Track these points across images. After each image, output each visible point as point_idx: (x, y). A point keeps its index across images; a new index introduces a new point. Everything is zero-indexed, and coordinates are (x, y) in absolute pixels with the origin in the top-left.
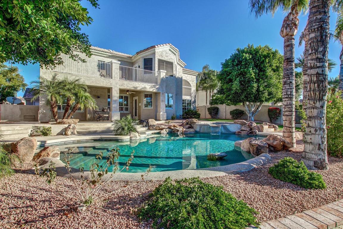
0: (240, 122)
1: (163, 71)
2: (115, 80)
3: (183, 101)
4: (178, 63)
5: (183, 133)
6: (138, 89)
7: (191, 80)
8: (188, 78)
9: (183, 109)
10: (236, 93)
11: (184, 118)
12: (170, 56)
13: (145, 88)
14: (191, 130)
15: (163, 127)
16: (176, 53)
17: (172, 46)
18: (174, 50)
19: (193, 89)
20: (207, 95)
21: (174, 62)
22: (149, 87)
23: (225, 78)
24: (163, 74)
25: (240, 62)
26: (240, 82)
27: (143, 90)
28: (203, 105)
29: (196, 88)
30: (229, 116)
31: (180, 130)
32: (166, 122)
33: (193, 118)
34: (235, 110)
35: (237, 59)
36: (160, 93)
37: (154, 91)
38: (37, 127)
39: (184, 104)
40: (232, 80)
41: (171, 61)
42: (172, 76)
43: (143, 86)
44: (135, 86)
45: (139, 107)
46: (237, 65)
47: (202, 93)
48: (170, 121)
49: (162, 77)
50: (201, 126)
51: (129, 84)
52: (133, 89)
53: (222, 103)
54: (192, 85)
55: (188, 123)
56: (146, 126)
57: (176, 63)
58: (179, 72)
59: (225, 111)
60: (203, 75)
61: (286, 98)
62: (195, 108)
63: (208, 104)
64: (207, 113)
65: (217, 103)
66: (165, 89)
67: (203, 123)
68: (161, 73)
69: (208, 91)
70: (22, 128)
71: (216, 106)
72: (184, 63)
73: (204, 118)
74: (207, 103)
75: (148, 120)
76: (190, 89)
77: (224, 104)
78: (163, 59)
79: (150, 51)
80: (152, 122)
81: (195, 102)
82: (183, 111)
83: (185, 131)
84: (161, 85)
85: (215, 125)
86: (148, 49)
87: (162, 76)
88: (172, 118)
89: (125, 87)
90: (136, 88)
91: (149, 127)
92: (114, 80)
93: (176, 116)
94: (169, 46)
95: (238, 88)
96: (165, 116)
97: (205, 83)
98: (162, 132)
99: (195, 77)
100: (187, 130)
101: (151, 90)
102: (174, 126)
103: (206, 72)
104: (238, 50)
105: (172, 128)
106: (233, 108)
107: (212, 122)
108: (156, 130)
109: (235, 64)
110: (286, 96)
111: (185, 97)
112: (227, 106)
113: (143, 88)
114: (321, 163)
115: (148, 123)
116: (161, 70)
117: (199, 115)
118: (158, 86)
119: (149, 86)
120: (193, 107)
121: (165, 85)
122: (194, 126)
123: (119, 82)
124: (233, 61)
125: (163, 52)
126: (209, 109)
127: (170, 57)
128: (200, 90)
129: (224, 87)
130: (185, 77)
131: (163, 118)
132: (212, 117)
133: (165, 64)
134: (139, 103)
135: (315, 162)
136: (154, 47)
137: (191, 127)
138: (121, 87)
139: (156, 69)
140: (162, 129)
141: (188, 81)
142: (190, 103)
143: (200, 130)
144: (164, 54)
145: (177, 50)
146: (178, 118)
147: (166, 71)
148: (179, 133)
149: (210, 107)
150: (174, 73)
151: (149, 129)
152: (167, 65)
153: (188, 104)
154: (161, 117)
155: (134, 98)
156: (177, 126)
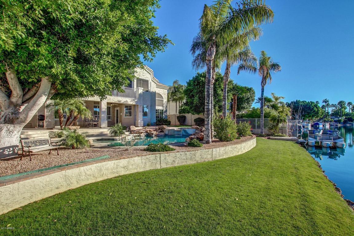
0: (195, 128)
1: (141, 88)
3: (156, 110)
4: (152, 80)
5: (156, 136)
6: (122, 102)
7: (164, 93)
8: (160, 91)
9: (157, 117)
10: (196, 106)
11: (157, 125)
12: (146, 75)
13: (127, 101)
14: (162, 133)
15: (142, 131)
16: (151, 73)
17: (148, 67)
18: (149, 71)
19: (165, 100)
20: (176, 105)
21: (149, 80)
22: (130, 101)
23: (189, 94)
24: (141, 90)
25: (199, 83)
26: (199, 98)
27: (125, 103)
28: (173, 114)
29: (168, 99)
30: (193, 123)
31: (154, 133)
32: (143, 128)
33: (163, 125)
34: (198, 118)
35: (197, 81)
36: (138, 105)
37: (134, 104)
38: (53, 132)
39: (157, 113)
40: (194, 96)
41: (147, 79)
42: (148, 91)
43: (125, 100)
44: (119, 100)
45: (121, 116)
46: (197, 85)
47: (173, 104)
48: (146, 127)
50: (169, 130)
51: (114, 98)
52: (118, 102)
53: (188, 113)
54: (164, 97)
55: (160, 128)
56: (128, 131)
57: (151, 81)
58: (153, 88)
59: (190, 119)
60: (173, 89)
62: (166, 116)
63: (178, 113)
64: (177, 120)
65: (184, 112)
66: (142, 102)
67: (171, 128)
68: (139, 90)
69: (178, 103)
70: (42, 133)
71: (184, 114)
72: (157, 80)
73: (175, 124)
74: (176, 112)
75: (129, 127)
76: (163, 101)
77: (190, 114)
78: (140, 77)
80: (133, 128)
81: (166, 111)
82: (156, 119)
83: (158, 134)
84: (139, 99)
85: (179, 130)
87: (140, 92)
88: (147, 125)
89: (111, 101)
90: (120, 101)
91: (131, 132)
93: (151, 124)
94: (146, 67)
95: (198, 102)
96: (142, 123)
97: (175, 96)
98: (141, 135)
99: (166, 91)
100: (160, 133)
101: (131, 103)
102: (150, 131)
103: (176, 86)
104: (198, 74)
105: (149, 132)
106: (196, 116)
107: (177, 128)
108: (137, 133)
109: (195, 84)
111: (158, 108)
112: (192, 115)
113: (125, 102)
114: (208, 141)
115: (130, 128)
116: (139, 88)
117: (170, 122)
118: (136, 100)
120: (165, 116)
121: (142, 99)
122: (164, 131)
124: (194, 82)
126: (178, 117)
128: (171, 101)
129: (189, 100)
130: (158, 91)
131: (141, 125)
132: (181, 124)
133: (142, 82)
134: (120, 113)
135: (206, 141)
137: (162, 131)
138: (108, 101)
139: (135, 87)
140: (141, 133)
141: (161, 94)
142: (162, 112)
143: (168, 133)
144: (142, 74)
145: (151, 71)
146: (152, 125)
147: (143, 88)
148: (153, 135)
149: (179, 115)
150: (150, 89)
151: (131, 133)
152: (143, 83)
153: (160, 113)
154: (139, 124)
155: (116, 109)
156: (152, 131)
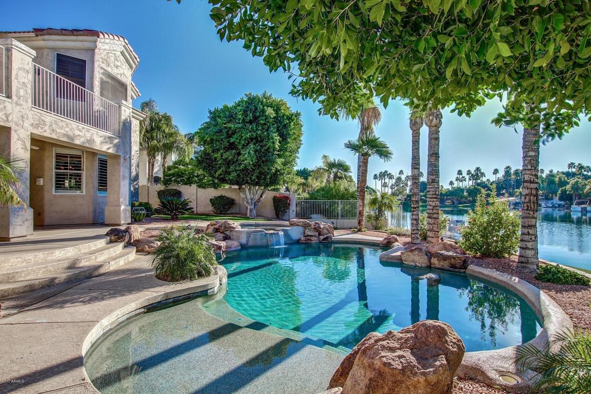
0: (301, 224)
2: (20, 105)
12: (122, 66)
14: (235, 243)
16: (133, 65)
17: (129, 46)
18: (130, 56)
21: (128, 84)
22: (100, 140)
24: (126, 111)
30: (204, 208)
31: (222, 245)
34: (219, 197)
36: (119, 157)
37: (110, 151)
41: (124, 80)
43: (88, 135)
44: (70, 133)
46: (251, 122)
49: (124, 118)
51: (56, 123)
52: (65, 139)
55: (218, 229)
56: (127, 244)
59: (195, 198)
61: (435, 198)
68: (122, 107)
71: (175, 187)
77: (194, 186)
79: (81, 41)
80: (136, 232)
83: (227, 247)
84: (122, 137)
86: (75, 32)
87: (123, 116)
89: (45, 131)
92: (17, 104)
94: (124, 44)
100: (228, 243)
101: (104, 148)
103: (151, 114)
106: (212, 193)
110: (434, 196)
112: (200, 190)
118: (116, 141)
119: (101, 137)
122: (233, 235)
123: (30, 114)
125: (111, 55)
127: (122, 71)
131: (126, 218)
136: (95, 33)
137: (227, 238)
138: (35, 132)
143: (248, 241)
144: (112, 59)
145: (136, 59)
148: (222, 252)
149: (163, 189)
